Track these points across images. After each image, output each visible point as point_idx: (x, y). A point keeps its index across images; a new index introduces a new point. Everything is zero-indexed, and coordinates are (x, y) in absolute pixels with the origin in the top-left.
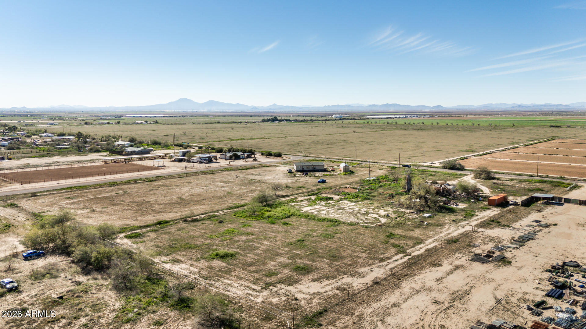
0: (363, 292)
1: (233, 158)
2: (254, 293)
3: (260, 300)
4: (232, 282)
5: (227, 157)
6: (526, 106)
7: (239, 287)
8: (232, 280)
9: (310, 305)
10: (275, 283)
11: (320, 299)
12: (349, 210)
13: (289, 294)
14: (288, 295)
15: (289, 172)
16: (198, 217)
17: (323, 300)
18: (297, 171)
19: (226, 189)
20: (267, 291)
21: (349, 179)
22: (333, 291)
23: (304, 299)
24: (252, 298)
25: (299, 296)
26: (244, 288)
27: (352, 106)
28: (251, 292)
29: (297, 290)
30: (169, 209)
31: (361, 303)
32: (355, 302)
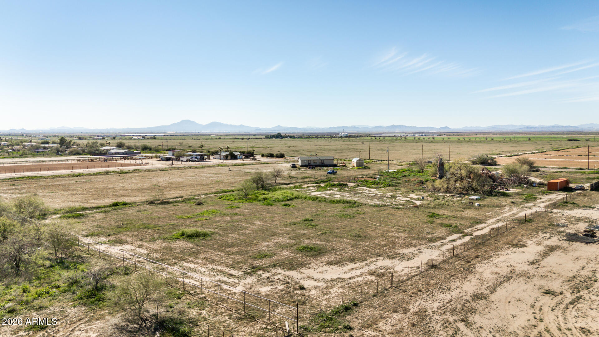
0: (414, 278)
2: (231, 280)
4: (197, 265)
7: (207, 273)
8: (197, 263)
10: (267, 267)
11: (343, 287)
13: (290, 281)
14: (288, 283)
15: (293, 167)
17: (349, 290)
18: (302, 166)
20: (253, 277)
22: (365, 277)
23: (316, 287)
25: (307, 284)
26: (215, 273)
28: (225, 279)
29: (303, 275)
31: (417, 294)
32: (405, 291)
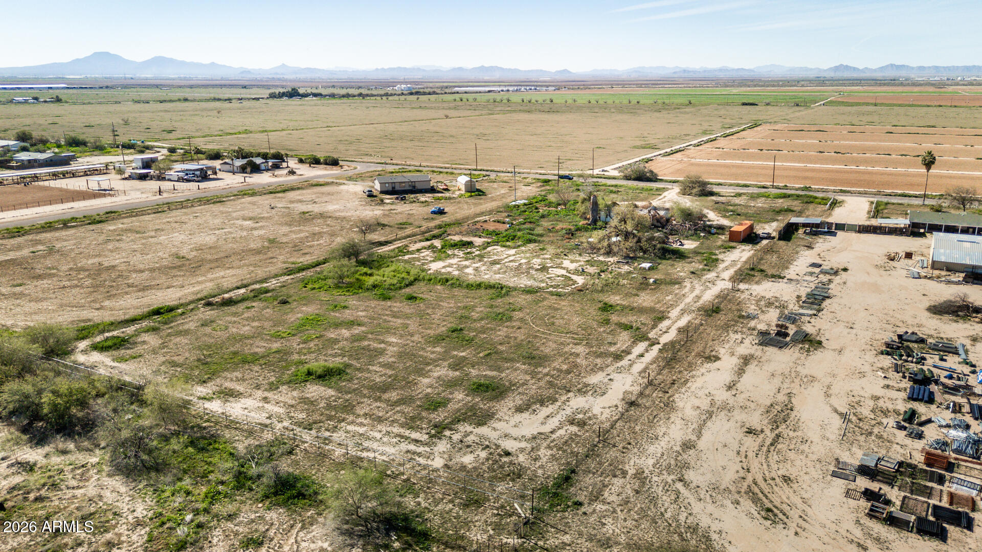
0: (618, 424)
1: (249, 170)
2: (421, 449)
3: (438, 463)
4: (365, 429)
5: (235, 168)
6: (694, 72)
7: (385, 439)
8: (361, 424)
9: (538, 464)
10: (452, 423)
11: (549, 447)
12: (511, 264)
13: (487, 443)
14: (487, 446)
15: (369, 196)
16: (231, 294)
17: (558, 450)
18: (382, 192)
19: (262, 232)
20: (444, 442)
21: (481, 204)
22: (566, 428)
23: (522, 450)
24: (422, 461)
25: (510, 445)
26: (395, 440)
27: (424, 70)
28: (412, 447)
29: (498, 432)
30: (162, 280)
31: (627, 448)
32: (614, 446)
